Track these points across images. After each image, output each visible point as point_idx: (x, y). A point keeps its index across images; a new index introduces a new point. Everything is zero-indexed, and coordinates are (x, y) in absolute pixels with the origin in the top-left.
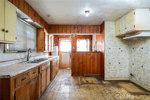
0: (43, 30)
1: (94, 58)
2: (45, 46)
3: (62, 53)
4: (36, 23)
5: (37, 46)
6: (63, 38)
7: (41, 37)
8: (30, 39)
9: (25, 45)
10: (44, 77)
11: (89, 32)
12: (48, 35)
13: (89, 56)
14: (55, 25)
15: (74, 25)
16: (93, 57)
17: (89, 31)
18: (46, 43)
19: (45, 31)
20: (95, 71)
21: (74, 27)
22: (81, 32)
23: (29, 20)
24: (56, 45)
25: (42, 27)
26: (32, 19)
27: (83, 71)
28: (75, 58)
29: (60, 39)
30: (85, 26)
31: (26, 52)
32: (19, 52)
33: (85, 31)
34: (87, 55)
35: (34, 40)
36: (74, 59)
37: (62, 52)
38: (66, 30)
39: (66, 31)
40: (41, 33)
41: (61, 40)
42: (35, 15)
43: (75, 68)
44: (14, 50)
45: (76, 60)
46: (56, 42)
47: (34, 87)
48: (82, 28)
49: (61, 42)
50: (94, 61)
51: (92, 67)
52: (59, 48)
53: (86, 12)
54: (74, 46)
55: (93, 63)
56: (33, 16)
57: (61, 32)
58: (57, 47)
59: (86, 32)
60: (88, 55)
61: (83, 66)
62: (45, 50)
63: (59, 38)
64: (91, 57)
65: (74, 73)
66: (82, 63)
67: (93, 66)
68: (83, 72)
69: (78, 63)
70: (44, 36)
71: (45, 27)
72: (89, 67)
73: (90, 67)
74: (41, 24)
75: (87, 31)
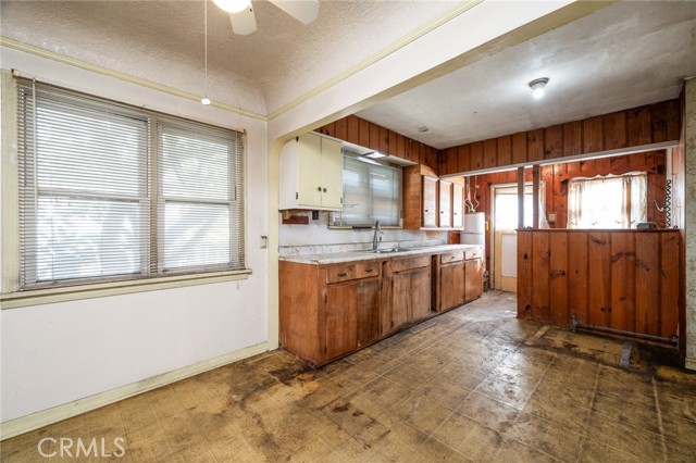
0: (419, 171)
1: (631, 258)
2: (425, 213)
3: (504, 237)
4: (392, 157)
5: (404, 213)
6: (507, 182)
7: (413, 189)
8: (383, 199)
9: (370, 213)
10: (401, 291)
11: (601, 146)
12: (439, 182)
13: (600, 247)
14: (458, 147)
15: (527, 133)
16: (628, 254)
17: (604, 139)
18: (430, 204)
19: (424, 170)
20: (641, 318)
21: (528, 140)
22: (558, 153)
23: (377, 155)
24: (478, 210)
25: (414, 163)
26: (380, 150)
27: (572, 311)
28: (532, 256)
29: (492, 188)
30: (582, 123)
31: (370, 228)
32: (356, 228)
33: (578, 144)
34: (592, 244)
35: (393, 199)
36: (526, 257)
37: (504, 234)
38: (494, 155)
39: (497, 157)
40: (414, 179)
41: (500, 191)
42: (387, 140)
43: (532, 292)
44: (345, 224)
45: (537, 261)
46: (478, 198)
47: (367, 300)
48: (563, 135)
49: (498, 197)
50: (634, 272)
51: (622, 299)
52: (487, 219)
53: (532, 84)
54: (554, 210)
55: (630, 281)
56: (383, 143)
57: (479, 167)
58: (481, 216)
59: (586, 149)
60: (597, 242)
61: (570, 285)
62: (423, 225)
63: (490, 184)
64: (613, 254)
65: (528, 308)
66: (565, 277)
67: (631, 295)
68: (569, 311)
69: (546, 275)
70: (420, 187)
71: (426, 160)
72: (602, 294)
73: (609, 297)
74: (407, 156)
75: (588, 145)
